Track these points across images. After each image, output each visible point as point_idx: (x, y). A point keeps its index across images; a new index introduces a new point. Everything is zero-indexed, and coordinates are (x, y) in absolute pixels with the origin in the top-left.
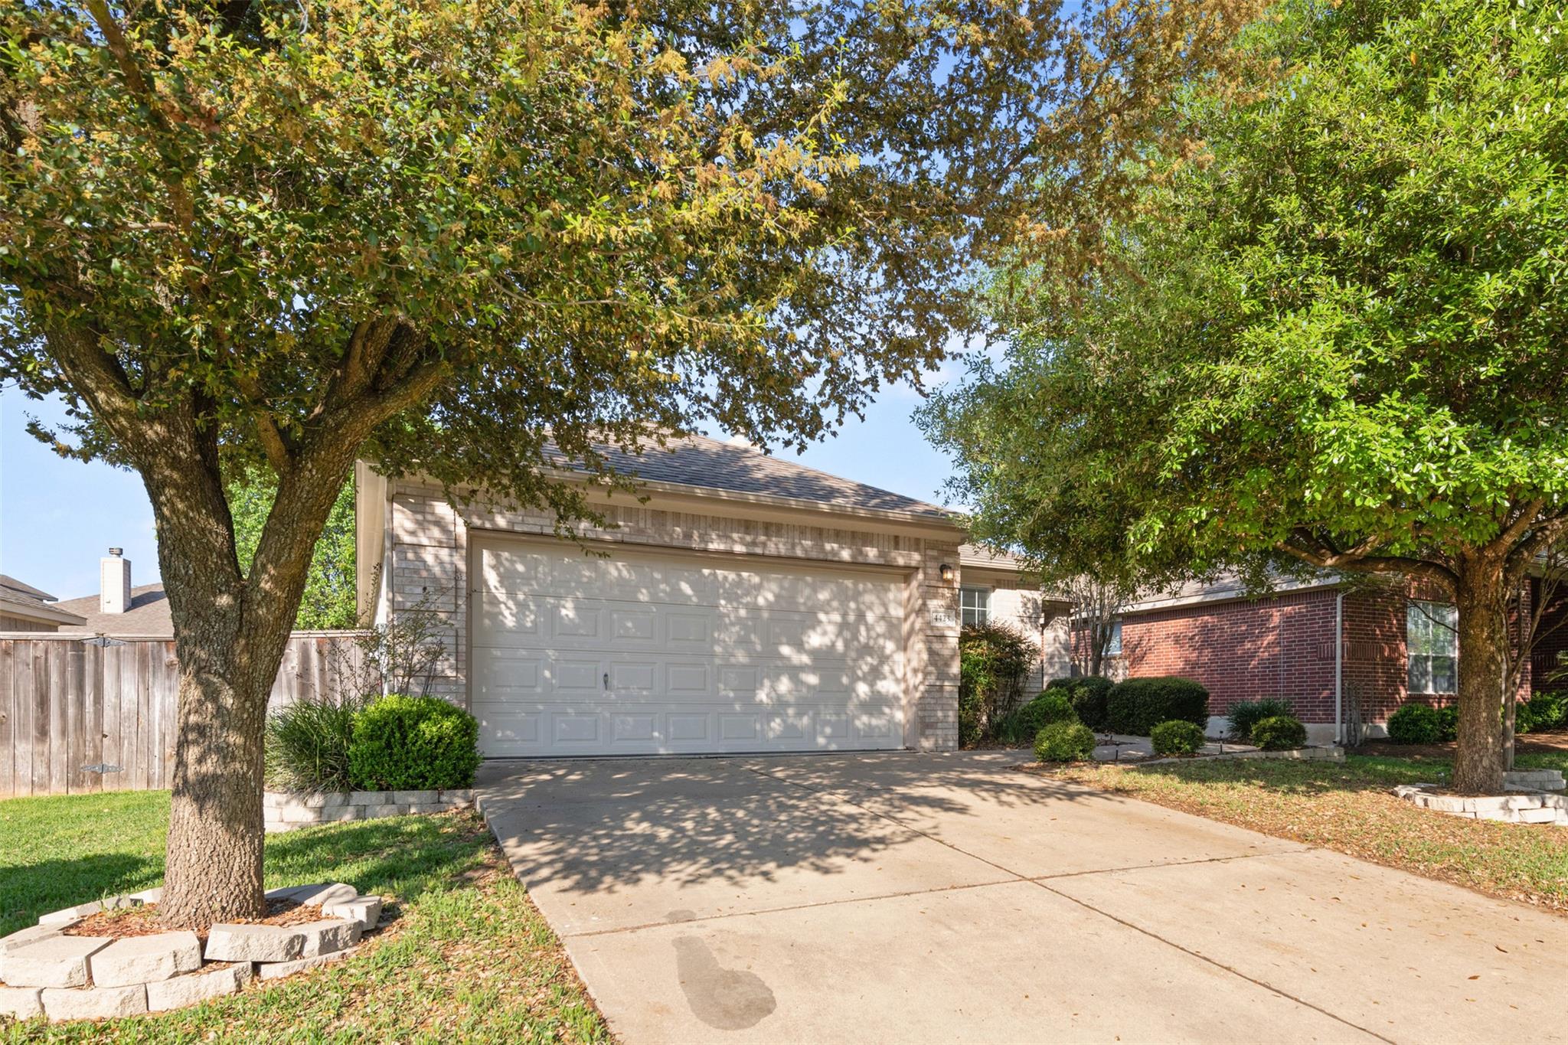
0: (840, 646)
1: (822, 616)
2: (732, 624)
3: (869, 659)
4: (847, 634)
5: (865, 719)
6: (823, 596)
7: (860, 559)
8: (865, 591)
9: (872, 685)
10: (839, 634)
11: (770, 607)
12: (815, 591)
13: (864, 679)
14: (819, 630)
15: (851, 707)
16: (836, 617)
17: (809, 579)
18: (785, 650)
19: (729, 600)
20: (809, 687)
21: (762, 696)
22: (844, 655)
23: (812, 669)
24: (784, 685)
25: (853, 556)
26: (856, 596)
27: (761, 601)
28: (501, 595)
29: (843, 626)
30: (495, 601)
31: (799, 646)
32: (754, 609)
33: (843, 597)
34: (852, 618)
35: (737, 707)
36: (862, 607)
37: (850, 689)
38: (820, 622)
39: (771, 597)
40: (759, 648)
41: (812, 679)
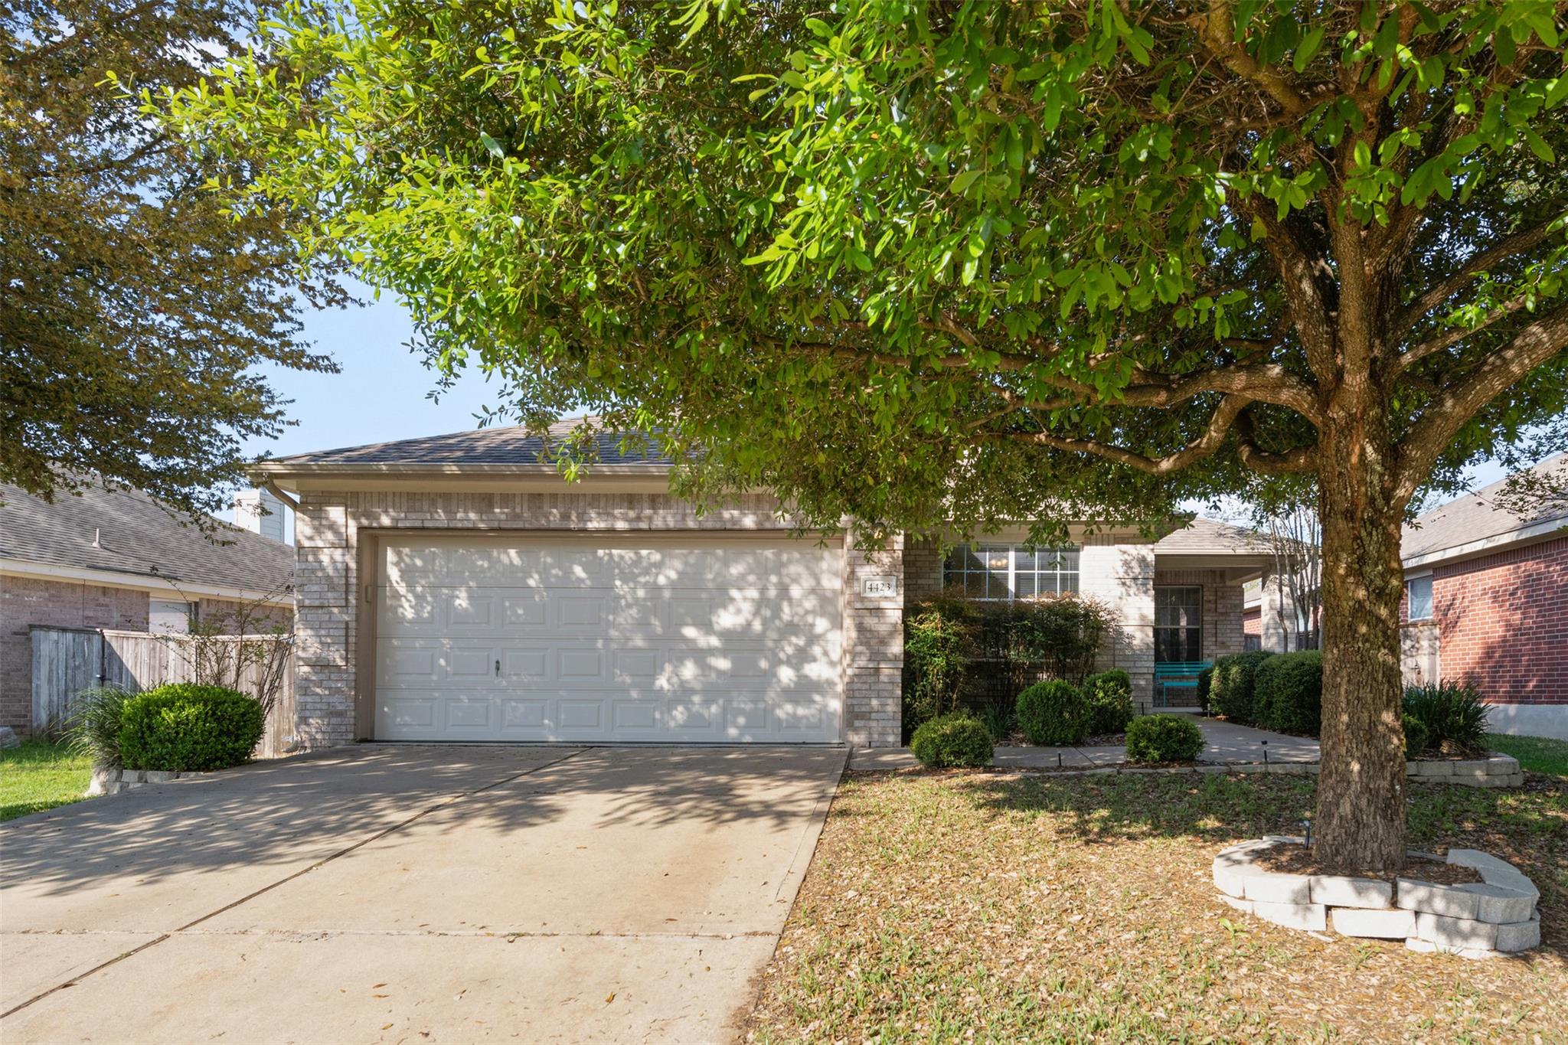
0: (757, 626)
1: (734, 593)
2: (629, 606)
3: (794, 639)
4: (767, 613)
5: (789, 708)
6: (736, 570)
7: (768, 525)
8: (790, 561)
9: (797, 668)
10: (756, 613)
11: (673, 585)
12: (726, 564)
13: (788, 663)
14: (731, 608)
15: (771, 695)
16: (753, 593)
17: (720, 552)
18: (690, 632)
19: (625, 581)
20: (720, 673)
21: (662, 682)
22: (762, 636)
23: (723, 652)
24: (689, 671)
25: (757, 523)
26: (779, 567)
27: (662, 580)
28: (402, 589)
29: (760, 604)
30: (397, 596)
31: (707, 627)
32: (655, 588)
33: (762, 571)
34: (772, 593)
35: (634, 694)
36: (787, 580)
37: (771, 674)
38: (732, 600)
39: (673, 575)
40: (659, 630)
41: (723, 664)
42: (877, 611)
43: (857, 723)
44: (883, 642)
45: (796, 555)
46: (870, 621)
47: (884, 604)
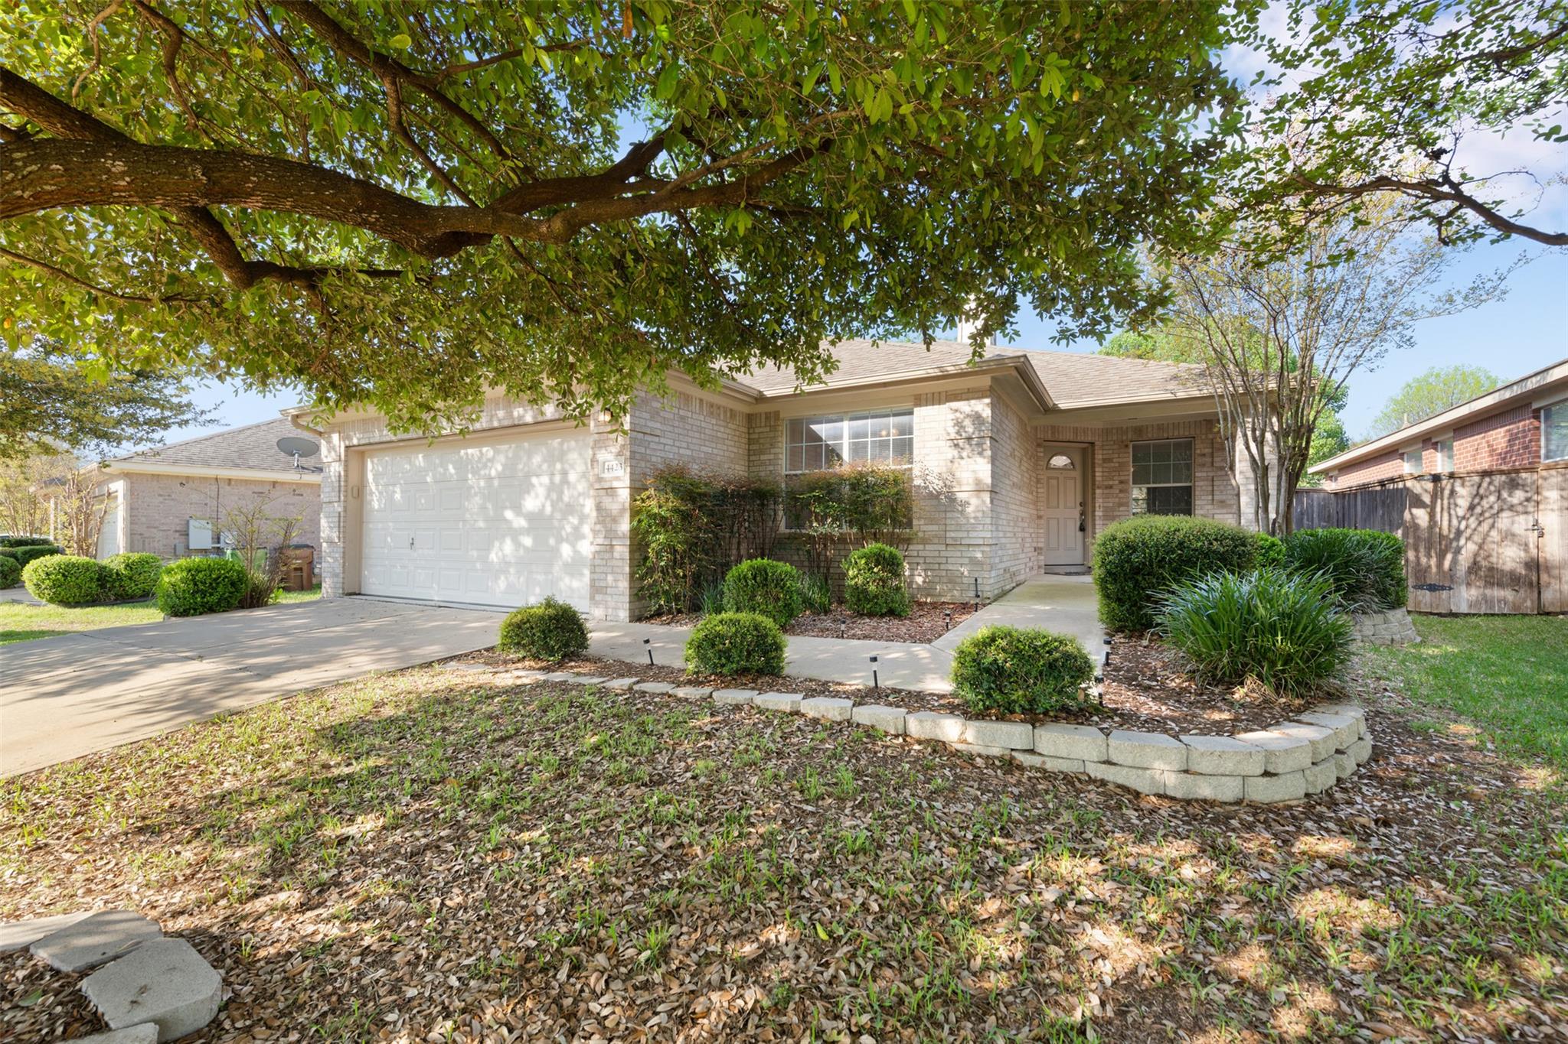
0: (548, 509)
1: (534, 480)
2: (476, 494)
3: (571, 519)
4: (554, 496)
5: (567, 580)
6: (537, 459)
7: (540, 419)
8: (569, 450)
9: (573, 546)
10: (548, 497)
11: (500, 476)
12: (530, 458)
13: (567, 540)
14: (533, 494)
15: (557, 569)
16: (545, 480)
17: (526, 445)
18: (509, 514)
19: (474, 474)
20: (526, 549)
21: (493, 557)
22: (551, 517)
23: (527, 531)
24: (508, 546)
25: (534, 417)
26: (562, 456)
27: (493, 473)
28: (373, 488)
29: (551, 488)
30: (372, 493)
31: (517, 509)
32: (490, 479)
33: (551, 459)
34: (557, 479)
35: (478, 566)
36: (567, 466)
37: (556, 551)
38: (533, 486)
39: (500, 468)
40: (491, 513)
41: (527, 541)
42: (611, 491)
43: (598, 597)
44: (615, 520)
45: (573, 443)
46: (607, 502)
47: (615, 484)
